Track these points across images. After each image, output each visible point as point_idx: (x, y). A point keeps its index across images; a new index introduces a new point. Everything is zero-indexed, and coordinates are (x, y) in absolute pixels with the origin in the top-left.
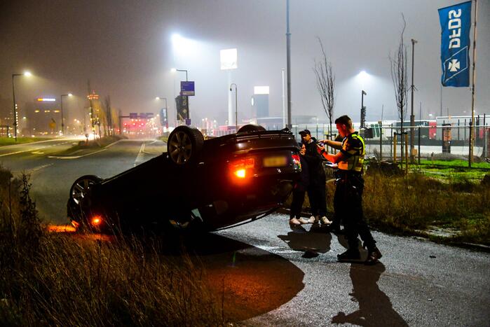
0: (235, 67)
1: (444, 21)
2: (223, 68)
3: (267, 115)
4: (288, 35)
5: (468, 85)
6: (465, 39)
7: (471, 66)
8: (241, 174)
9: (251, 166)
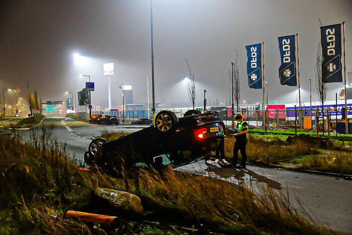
0: (112, 73)
1: (249, 52)
2: (105, 74)
3: (132, 103)
4: (152, 56)
5: (261, 88)
6: (259, 63)
7: (263, 78)
8: (201, 136)
9: (205, 132)
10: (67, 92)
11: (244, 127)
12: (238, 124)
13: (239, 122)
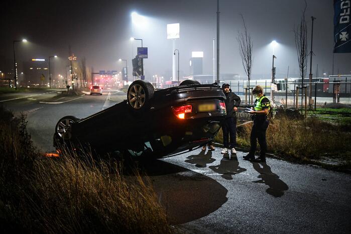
0: (178, 37)
2: (169, 37)
3: (202, 74)
4: (218, 13)
8: (182, 116)
9: (189, 111)
10: (120, 60)
11: (263, 106)
12: (257, 100)
13: (258, 99)
